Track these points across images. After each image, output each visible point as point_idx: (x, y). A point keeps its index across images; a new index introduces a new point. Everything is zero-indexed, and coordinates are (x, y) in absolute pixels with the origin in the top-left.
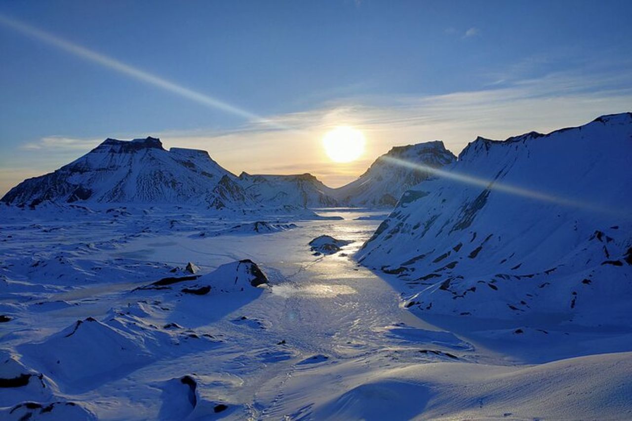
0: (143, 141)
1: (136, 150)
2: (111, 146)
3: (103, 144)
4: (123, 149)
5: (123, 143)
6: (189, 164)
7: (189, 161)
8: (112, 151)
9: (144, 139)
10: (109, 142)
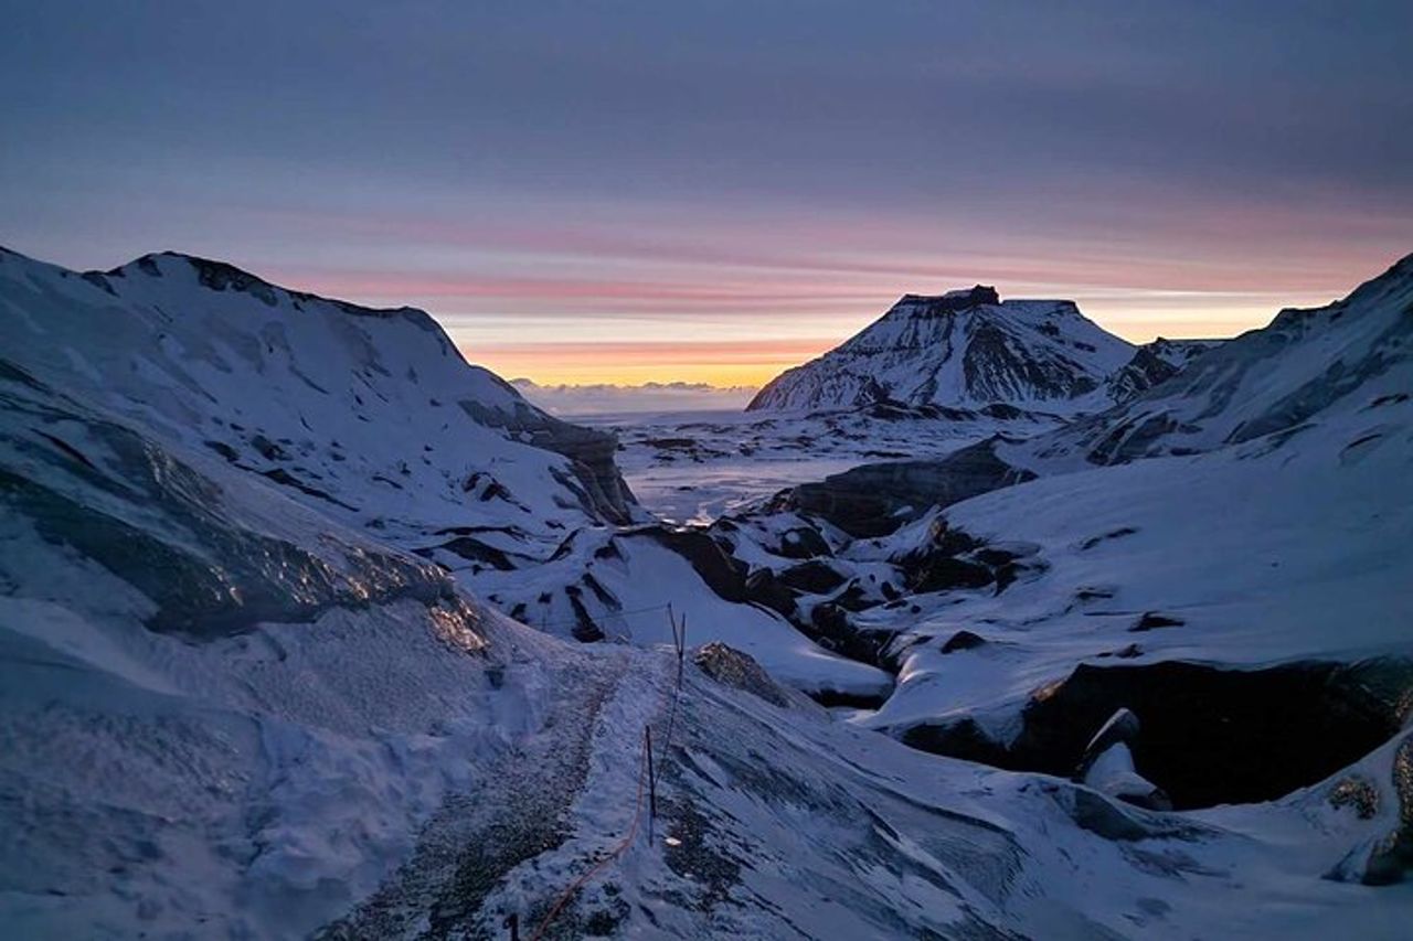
0: (967, 295)
1: (954, 311)
2: (913, 307)
3: (899, 304)
4: (933, 312)
5: (932, 300)
6: (1051, 330)
7: (1048, 323)
8: (916, 315)
9: (967, 291)
10: (909, 300)
